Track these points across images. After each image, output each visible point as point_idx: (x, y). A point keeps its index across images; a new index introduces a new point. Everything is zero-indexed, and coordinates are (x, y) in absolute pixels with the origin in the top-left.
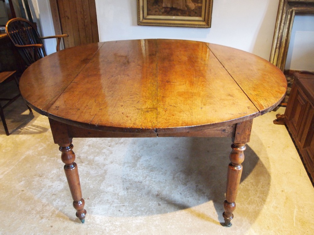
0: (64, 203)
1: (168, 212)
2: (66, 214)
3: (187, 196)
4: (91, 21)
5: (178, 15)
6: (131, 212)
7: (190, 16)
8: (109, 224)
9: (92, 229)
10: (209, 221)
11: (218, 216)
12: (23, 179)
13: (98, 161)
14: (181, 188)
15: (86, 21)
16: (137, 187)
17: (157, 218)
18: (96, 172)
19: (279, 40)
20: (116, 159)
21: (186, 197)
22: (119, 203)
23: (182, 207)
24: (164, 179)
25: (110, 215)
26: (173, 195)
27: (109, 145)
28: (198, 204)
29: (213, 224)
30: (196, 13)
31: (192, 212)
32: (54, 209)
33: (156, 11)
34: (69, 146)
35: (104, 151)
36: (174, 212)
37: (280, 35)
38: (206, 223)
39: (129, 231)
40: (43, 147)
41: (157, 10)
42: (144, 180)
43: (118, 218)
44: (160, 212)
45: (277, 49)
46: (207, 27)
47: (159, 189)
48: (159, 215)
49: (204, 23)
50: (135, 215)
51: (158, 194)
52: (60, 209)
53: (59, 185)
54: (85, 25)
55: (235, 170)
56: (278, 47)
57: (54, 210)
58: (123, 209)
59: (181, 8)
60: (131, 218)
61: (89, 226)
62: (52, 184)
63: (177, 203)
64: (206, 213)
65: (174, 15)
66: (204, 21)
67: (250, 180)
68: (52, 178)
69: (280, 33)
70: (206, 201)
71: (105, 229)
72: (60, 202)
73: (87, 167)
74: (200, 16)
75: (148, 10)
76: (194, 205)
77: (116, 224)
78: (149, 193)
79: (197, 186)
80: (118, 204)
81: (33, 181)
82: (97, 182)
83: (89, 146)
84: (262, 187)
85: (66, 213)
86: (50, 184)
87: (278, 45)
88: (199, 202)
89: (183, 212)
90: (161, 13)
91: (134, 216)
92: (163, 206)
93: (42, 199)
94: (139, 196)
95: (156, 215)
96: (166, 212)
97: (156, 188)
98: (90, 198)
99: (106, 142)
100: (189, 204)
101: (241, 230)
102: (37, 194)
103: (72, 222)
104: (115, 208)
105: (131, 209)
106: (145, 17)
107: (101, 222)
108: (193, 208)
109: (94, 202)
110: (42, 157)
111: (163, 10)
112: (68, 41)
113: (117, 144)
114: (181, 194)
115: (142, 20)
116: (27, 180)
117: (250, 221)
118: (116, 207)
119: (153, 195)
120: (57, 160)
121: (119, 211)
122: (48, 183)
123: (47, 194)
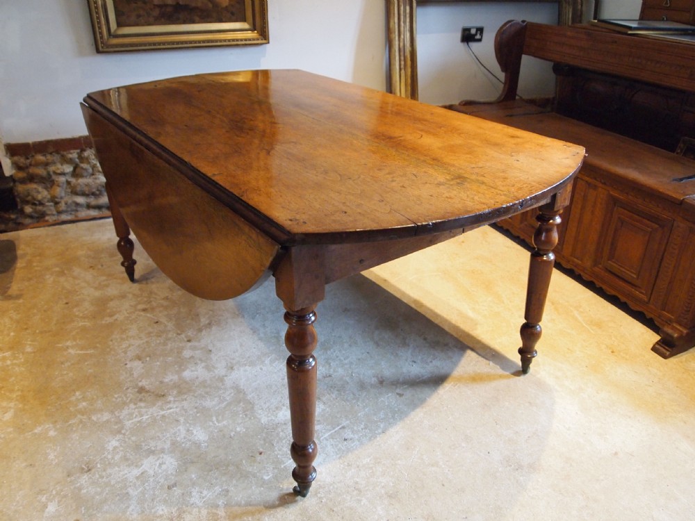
0: (218, 489)
1: (425, 399)
2: (249, 504)
3: (429, 361)
5: (193, 22)
6: (367, 431)
7: (220, 21)
8: (353, 470)
9: (330, 496)
10: (494, 379)
11: (498, 367)
12: (44, 499)
13: (197, 378)
14: (405, 354)
16: (331, 387)
17: (418, 415)
18: (216, 399)
19: (402, 53)
20: (233, 359)
21: (427, 363)
22: (329, 427)
23: (438, 380)
24: (363, 354)
25: (338, 456)
26: (405, 370)
27: (186, 339)
28: (456, 364)
29: (503, 382)
30: (233, 14)
31: (460, 379)
32: (206, 511)
33: (139, 16)
35: (187, 353)
36: (436, 394)
37: (402, 44)
38: (494, 384)
39: (399, 459)
40: (12, 410)
41: (141, 12)
42: (332, 370)
43: (356, 452)
44: (414, 405)
45: (403, 71)
46: (264, 41)
47: (373, 371)
48: (418, 410)
50: (380, 431)
51: (381, 380)
52: (220, 503)
53: (160, 464)
56: (402, 66)
57: (208, 513)
58: (348, 434)
59: (199, 5)
60: (378, 439)
61: (319, 495)
62: (141, 470)
63: (424, 378)
64: (479, 371)
65: (185, 22)
66: (253, 29)
68: (125, 459)
69: (402, 40)
70: (462, 355)
71: (357, 483)
72: (205, 492)
73: (186, 400)
74: (244, 20)
75: (118, 14)
76: (453, 369)
77: (365, 462)
78: (362, 386)
79: (425, 339)
80: (330, 430)
81: (80, 489)
82: (241, 416)
83: (139, 358)
84: (510, 302)
85: (243, 502)
86: (136, 472)
87: (403, 63)
88: (454, 360)
89: (445, 390)
90: (151, 19)
91: (380, 434)
92: (409, 393)
93: (153, 511)
94: (353, 399)
95: (413, 413)
96: (423, 401)
97: (368, 372)
98: (261, 450)
99: (170, 336)
100: (443, 372)
102: (128, 507)
103: (279, 510)
104: (331, 440)
105: (362, 426)
106: (112, 30)
107: (335, 477)
108: (456, 373)
109: (280, 453)
110: (36, 431)
111: (156, 12)
113: (200, 330)
114: (415, 362)
115: (108, 39)
116: (57, 494)
118: (332, 437)
119: (372, 386)
120: (90, 419)
121: (345, 440)
122: (126, 472)
123: (154, 494)
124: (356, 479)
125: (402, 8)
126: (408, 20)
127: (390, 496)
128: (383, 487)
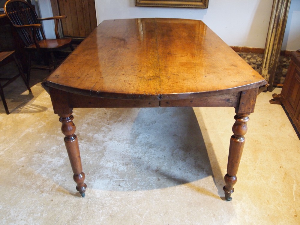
0: (64, 178)
1: (167, 187)
2: (67, 189)
3: (186, 172)
4: (88, 3)
6: (130, 186)
8: (109, 198)
9: (92, 202)
10: (209, 195)
11: (217, 190)
12: (23, 155)
13: (97, 138)
14: (180, 164)
16: (136, 163)
17: (157, 192)
18: (95, 148)
19: (276, 20)
20: (115, 137)
21: (185, 173)
22: (119, 177)
23: (181, 182)
24: (162, 156)
25: (110, 190)
26: (172, 171)
27: (108, 123)
28: (197, 179)
29: (212, 198)
31: (192, 187)
32: (54, 183)
34: (70, 117)
35: (103, 128)
36: (174, 187)
37: (277, 15)
38: (206, 197)
39: (129, 204)
40: (42, 125)
42: (143, 157)
43: (118, 192)
44: (159, 186)
45: (275, 29)
46: (205, 7)
47: (159, 165)
48: (159, 189)
49: (201, 4)
50: (135, 189)
51: (158, 170)
52: (60, 183)
53: (58, 161)
54: (82, 8)
55: (238, 142)
56: (275, 27)
57: (54, 184)
58: (122, 184)
60: (131, 192)
61: (89, 199)
62: (52, 160)
63: (176, 178)
64: (205, 188)
67: (248, 157)
68: (52, 154)
69: (278, 12)
70: (206, 176)
71: (105, 203)
72: (60, 177)
73: (86, 144)
76: (194, 180)
77: (116, 198)
78: (148, 168)
79: (196, 162)
80: (118, 179)
81: (33, 157)
82: (96, 158)
83: (88, 124)
84: (260, 163)
85: (66, 187)
86: (50, 160)
87: (275, 25)
88: (199, 177)
89: (183, 187)
91: (134, 190)
92: (163, 180)
93: (42, 174)
94: (139, 172)
95: (156, 190)
96: (165, 187)
97: (155, 164)
98: (89, 173)
99: (105, 120)
100: (188, 179)
101: (241, 204)
102: (38, 169)
103: (73, 196)
104: (114, 182)
105: (131, 184)
107: (101, 196)
108: (193, 183)
109: (94, 177)
110: (41, 134)
112: (66, 24)
113: (115, 122)
114: (180, 169)
116: (28, 156)
117: (250, 196)
118: (116, 182)
119: (152, 171)
120: (57, 137)
121: (119, 185)
122: (48, 158)
123: (47, 170)
124: (107, 202)
127: (111, 216)
128: (112, 211)
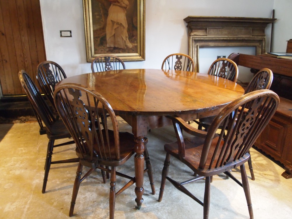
4: (32, 62)
5: (119, 53)
7: (129, 53)
15: (26, 63)
30: (133, 50)
33: (102, 51)
41: (103, 49)
46: (143, 60)
49: (140, 57)
53: (92, 195)
57: (105, 211)
59: (122, 47)
62: (85, 196)
65: (117, 53)
66: (140, 55)
71: (158, 208)
72: (105, 205)
74: (137, 52)
75: (95, 50)
81: (65, 199)
86: (83, 196)
90: (106, 52)
102: (79, 206)
103: (129, 213)
106: (93, 55)
109: (132, 196)
111: (108, 50)
115: (91, 58)
122: (80, 196)
123: (88, 204)
124: (158, 206)
125: (194, 49)
126: (196, 53)
127: (169, 213)
128: (167, 210)
